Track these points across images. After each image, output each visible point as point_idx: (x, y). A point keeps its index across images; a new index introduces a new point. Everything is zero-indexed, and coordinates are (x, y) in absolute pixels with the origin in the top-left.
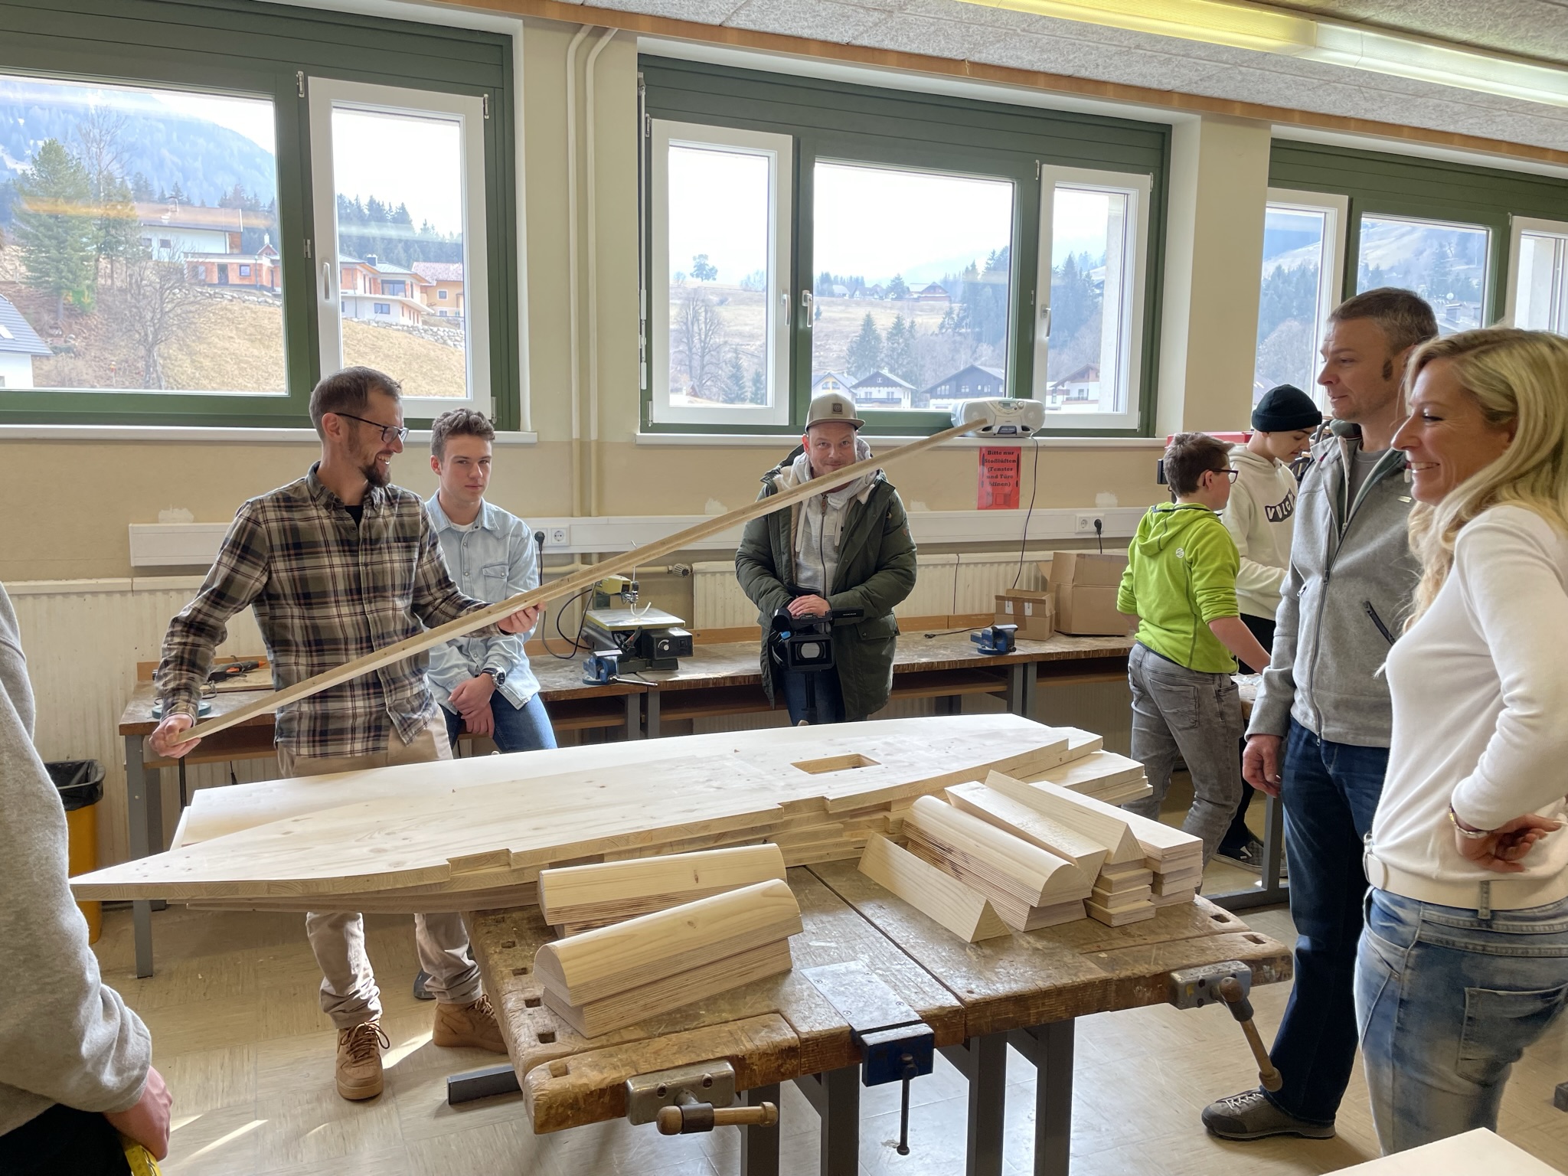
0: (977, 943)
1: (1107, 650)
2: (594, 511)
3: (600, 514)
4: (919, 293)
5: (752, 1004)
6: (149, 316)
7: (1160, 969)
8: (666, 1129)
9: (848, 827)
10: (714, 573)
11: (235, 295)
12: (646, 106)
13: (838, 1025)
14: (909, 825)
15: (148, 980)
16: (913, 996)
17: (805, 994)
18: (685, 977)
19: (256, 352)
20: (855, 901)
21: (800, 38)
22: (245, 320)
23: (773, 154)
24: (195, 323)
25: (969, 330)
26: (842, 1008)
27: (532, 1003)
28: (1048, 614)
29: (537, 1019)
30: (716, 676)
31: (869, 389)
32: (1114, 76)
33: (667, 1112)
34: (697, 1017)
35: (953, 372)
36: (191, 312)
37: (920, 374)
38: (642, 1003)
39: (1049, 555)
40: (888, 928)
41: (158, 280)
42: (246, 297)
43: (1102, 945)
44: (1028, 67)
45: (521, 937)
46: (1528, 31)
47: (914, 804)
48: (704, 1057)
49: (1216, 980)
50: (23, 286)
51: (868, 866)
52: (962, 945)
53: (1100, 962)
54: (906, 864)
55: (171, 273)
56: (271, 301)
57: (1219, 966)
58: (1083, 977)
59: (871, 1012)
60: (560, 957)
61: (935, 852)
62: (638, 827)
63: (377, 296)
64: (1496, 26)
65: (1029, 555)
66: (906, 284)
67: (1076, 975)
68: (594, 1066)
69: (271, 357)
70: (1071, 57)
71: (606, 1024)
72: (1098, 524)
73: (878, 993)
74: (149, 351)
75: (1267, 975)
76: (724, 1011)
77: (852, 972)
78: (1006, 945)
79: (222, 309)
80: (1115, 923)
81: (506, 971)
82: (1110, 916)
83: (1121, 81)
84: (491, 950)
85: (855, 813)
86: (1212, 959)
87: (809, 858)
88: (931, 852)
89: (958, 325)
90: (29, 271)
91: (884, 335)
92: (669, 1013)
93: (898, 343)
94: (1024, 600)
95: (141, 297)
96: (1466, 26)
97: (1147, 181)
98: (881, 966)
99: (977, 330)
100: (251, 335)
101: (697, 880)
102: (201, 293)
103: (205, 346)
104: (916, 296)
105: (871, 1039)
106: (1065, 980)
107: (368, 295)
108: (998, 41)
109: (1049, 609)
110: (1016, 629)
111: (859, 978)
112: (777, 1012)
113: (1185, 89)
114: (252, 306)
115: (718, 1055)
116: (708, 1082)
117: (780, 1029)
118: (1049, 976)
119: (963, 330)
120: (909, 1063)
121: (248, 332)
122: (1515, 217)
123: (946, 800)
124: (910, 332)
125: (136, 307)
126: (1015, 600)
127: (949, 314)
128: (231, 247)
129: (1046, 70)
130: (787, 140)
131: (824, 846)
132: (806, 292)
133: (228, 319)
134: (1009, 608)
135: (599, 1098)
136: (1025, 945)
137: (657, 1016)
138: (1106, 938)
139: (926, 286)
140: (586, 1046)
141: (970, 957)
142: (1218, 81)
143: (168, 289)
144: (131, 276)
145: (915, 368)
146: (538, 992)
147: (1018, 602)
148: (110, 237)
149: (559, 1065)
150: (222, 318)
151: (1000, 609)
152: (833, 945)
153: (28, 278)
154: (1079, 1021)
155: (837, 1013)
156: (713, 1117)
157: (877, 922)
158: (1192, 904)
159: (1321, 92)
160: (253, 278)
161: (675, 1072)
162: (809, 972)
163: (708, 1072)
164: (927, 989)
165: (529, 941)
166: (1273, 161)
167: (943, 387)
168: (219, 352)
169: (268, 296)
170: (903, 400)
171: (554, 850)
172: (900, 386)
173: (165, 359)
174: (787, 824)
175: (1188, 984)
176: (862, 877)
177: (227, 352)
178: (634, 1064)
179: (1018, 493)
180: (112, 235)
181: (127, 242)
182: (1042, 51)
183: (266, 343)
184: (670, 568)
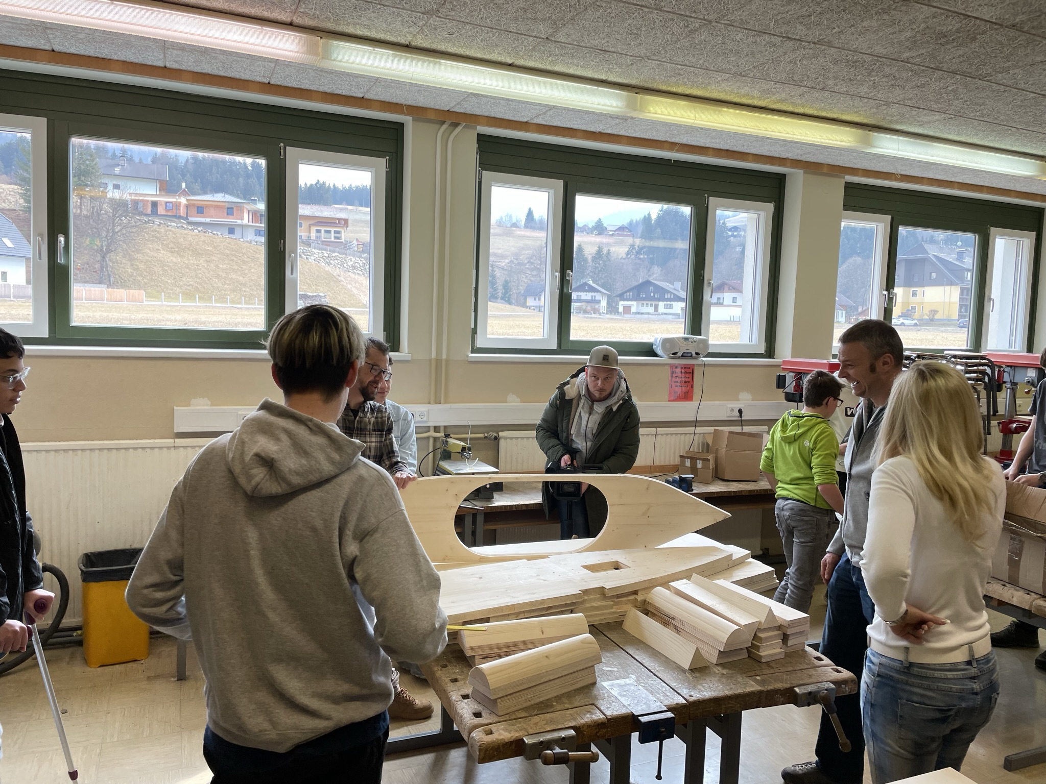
0: (692, 670)
1: (746, 491)
2: (442, 402)
3: (446, 403)
4: (613, 231)
5: (578, 700)
6: (104, 234)
7: (788, 686)
8: (546, 763)
9: (616, 604)
10: (511, 438)
11: (162, 222)
12: (479, 163)
13: (625, 712)
14: (649, 603)
15: (183, 682)
16: (662, 698)
17: (606, 695)
18: (545, 685)
19: (174, 260)
20: (623, 646)
21: (572, 129)
22: (168, 239)
23: (551, 191)
24: (135, 240)
25: (646, 256)
26: (626, 703)
27: (465, 697)
28: (711, 467)
29: (471, 705)
30: (517, 504)
31: (579, 294)
32: (753, 151)
33: (546, 754)
34: (552, 706)
35: (635, 284)
36: (132, 232)
37: (613, 284)
38: (524, 698)
39: (711, 429)
40: (644, 661)
41: (111, 211)
42: (169, 224)
43: (758, 672)
44: (703, 145)
45: (450, 662)
46: (995, 138)
47: (652, 592)
48: (560, 727)
49: (818, 692)
50: (21, 212)
51: (628, 626)
52: (684, 671)
53: (757, 682)
54: (650, 627)
55: (120, 206)
56: (186, 227)
57: (819, 685)
58: (749, 689)
59: (642, 706)
60: (486, 673)
61: (666, 620)
62: (507, 603)
63: (257, 224)
64: (977, 135)
65: (699, 430)
66: (605, 225)
67: (745, 688)
68: (505, 730)
69: (184, 263)
70: (729, 142)
71: (508, 709)
72: (740, 411)
73: (643, 696)
74: (104, 258)
75: (844, 690)
76: (565, 703)
77: (628, 684)
78: (707, 672)
79: (153, 231)
80: (763, 660)
81: (447, 680)
82: (761, 657)
83: (757, 153)
84: (436, 669)
85: (619, 596)
86: (815, 681)
87: (596, 620)
88: (663, 619)
89: (638, 253)
90: (26, 203)
91: (590, 258)
92: (537, 704)
93: (599, 264)
94: (698, 459)
95: (100, 222)
96: (960, 134)
97: (770, 207)
98: (642, 681)
99: (651, 256)
100: (172, 248)
101: (543, 633)
102: (139, 220)
103: (141, 255)
104: (611, 233)
105: (643, 719)
106: (739, 691)
107: (250, 224)
108: (687, 133)
109: (712, 464)
110: (693, 478)
111: (632, 688)
112: (593, 704)
113: (795, 158)
114: (173, 229)
115: (567, 726)
116: (563, 739)
117: (596, 713)
118: (731, 689)
119: (642, 256)
120: (663, 732)
121: (170, 246)
122: (992, 228)
123: (670, 590)
124: (607, 257)
125: (96, 228)
126: (691, 458)
127: (632, 246)
128: (160, 190)
129: (713, 147)
130: (560, 183)
131: (603, 614)
132: (569, 271)
133: (157, 237)
134: (688, 463)
135: (510, 746)
136: (717, 672)
137: (532, 705)
138: (759, 668)
139: (617, 227)
140: (499, 720)
141: (689, 678)
142: (814, 155)
143: (118, 217)
144: (93, 208)
145: (610, 281)
146: (468, 690)
147: (693, 459)
148: (80, 182)
149: (487, 729)
150: (153, 237)
151: (682, 463)
152: (615, 669)
153: (24, 207)
154: (745, 714)
155: (624, 706)
156: (569, 757)
157: (637, 658)
158: (804, 651)
159: (875, 161)
160: (174, 211)
161: (546, 734)
162: (605, 684)
163: (563, 734)
164: (669, 694)
165: (455, 664)
166: (846, 195)
167: (628, 294)
168: (150, 259)
169: (184, 223)
170: (601, 301)
171: (465, 615)
172: (600, 292)
173: (113, 263)
174: (583, 602)
175: (803, 694)
176: (624, 632)
177: (155, 259)
178: (526, 730)
179: (692, 392)
180: (82, 181)
181: (92, 185)
182: (712, 138)
183: (182, 254)
184: (486, 435)
